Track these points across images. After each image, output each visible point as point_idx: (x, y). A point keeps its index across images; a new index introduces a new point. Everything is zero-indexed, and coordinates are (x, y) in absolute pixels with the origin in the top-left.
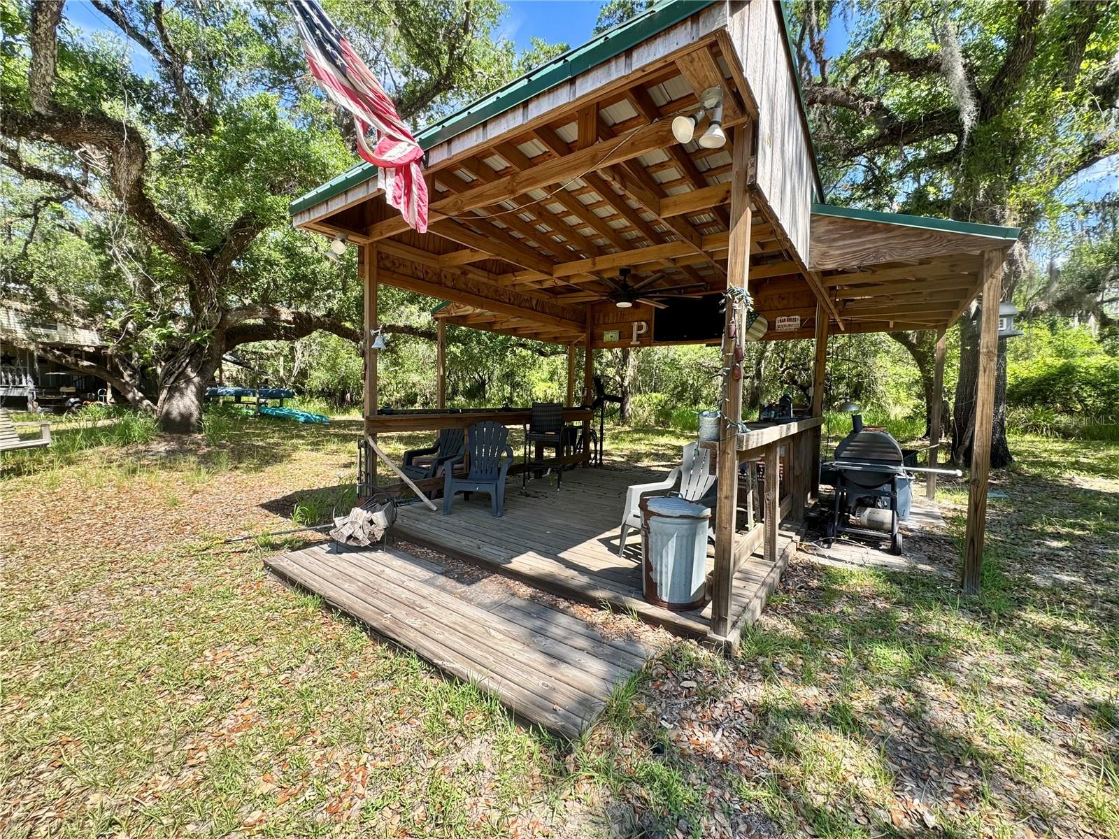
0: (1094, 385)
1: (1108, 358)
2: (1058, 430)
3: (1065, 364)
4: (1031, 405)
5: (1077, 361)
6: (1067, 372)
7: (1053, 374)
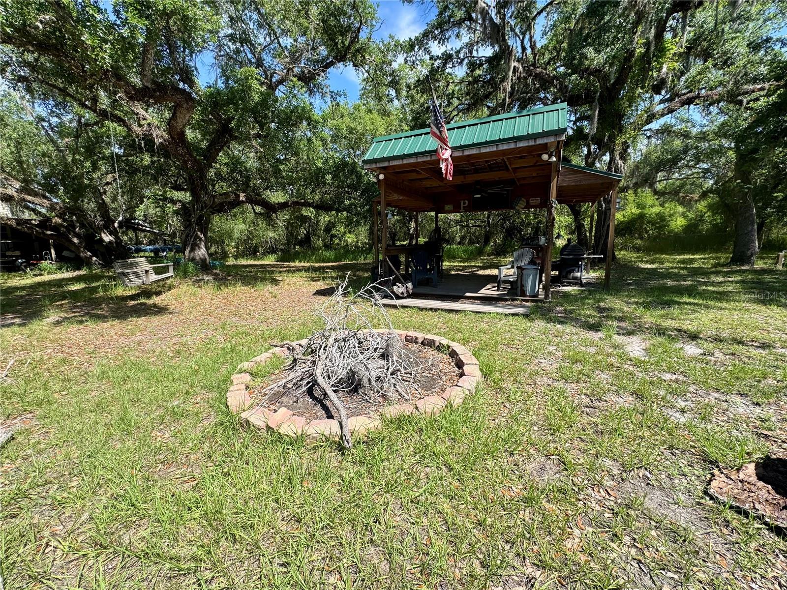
0: (653, 223)
1: (661, 208)
2: (636, 248)
3: (640, 213)
4: (624, 236)
5: (646, 211)
6: (641, 216)
7: (634, 218)
